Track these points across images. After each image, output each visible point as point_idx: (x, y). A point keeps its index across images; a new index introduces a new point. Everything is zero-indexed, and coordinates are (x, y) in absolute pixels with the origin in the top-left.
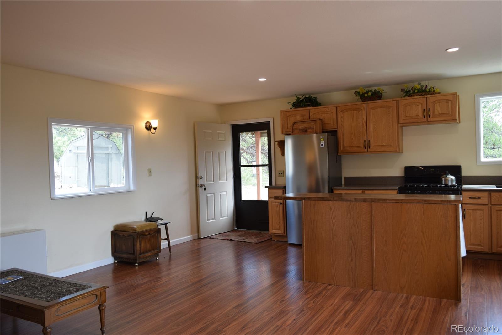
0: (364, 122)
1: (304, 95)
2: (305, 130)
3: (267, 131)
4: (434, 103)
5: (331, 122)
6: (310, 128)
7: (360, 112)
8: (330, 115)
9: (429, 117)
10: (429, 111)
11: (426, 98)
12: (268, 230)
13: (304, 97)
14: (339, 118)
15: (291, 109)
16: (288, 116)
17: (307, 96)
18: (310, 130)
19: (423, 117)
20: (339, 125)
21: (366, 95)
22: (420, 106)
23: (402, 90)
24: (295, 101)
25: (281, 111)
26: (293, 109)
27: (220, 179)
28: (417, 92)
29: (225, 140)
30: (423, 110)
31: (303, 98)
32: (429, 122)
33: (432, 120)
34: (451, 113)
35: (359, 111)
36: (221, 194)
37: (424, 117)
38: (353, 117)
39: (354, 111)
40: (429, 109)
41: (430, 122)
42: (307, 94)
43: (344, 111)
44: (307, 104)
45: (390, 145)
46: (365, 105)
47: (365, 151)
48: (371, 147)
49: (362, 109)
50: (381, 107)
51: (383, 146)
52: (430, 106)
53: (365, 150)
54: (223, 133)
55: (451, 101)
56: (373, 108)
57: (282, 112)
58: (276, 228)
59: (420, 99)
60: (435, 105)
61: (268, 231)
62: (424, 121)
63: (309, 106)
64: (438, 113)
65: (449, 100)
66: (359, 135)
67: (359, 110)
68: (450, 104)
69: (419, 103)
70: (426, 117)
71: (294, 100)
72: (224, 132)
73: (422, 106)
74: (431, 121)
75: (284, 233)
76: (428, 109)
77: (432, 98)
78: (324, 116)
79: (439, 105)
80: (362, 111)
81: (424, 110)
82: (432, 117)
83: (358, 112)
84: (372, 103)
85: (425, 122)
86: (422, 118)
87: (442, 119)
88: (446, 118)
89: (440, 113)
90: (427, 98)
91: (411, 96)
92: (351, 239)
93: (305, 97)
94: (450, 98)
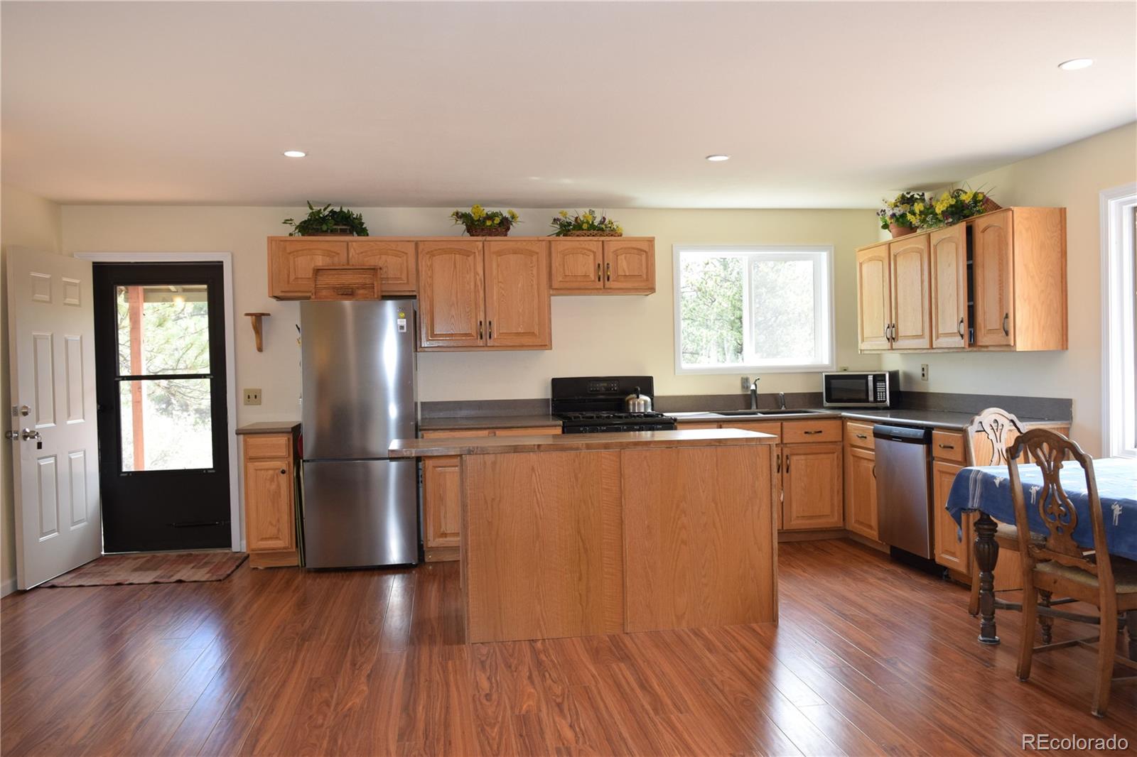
0: (478, 279)
1: (329, 206)
2: (350, 290)
3: (205, 286)
4: (616, 254)
5: (404, 276)
6: (363, 286)
7: (471, 258)
8: (400, 259)
9: (608, 279)
10: (608, 268)
11: (603, 242)
12: (229, 545)
13: (330, 209)
14: (423, 269)
15: (291, 235)
16: (290, 253)
17: (337, 209)
18: (361, 292)
19: (597, 279)
20: (422, 284)
21: (489, 223)
22: (592, 256)
23: (555, 220)
24: (306, 218)
25: (268, 237)
26: (298, 236)
27: (69, 415)
28: (586, 228)
29: (79, 306)
30: (597, 266)
31: (326, 213)
32: (606, 290)
33: (612, 286)
34: (645, 276)
35: (469, 256)
36: (73, 456)
37: (599, 280)
38: (455, 267)
39: (457, 256)
40: (608, 264)
41: (609, 291)
42: (336, 205)
43: (435, 252)
44: (339, 227)
45: (533, 334)
46: (480, 245)
47: (481, 345)
48: (495, 335)
49: (475, 253)
50: (515, 252)
51: (518, 334)
52: (610, 258)
53: (480, 343)
54: (75, 285)
55: (646, 252)
56: (499, 253)
57: (272, 240)
58: (268, 536)
59: (593, 243)
60: (619, 257)
61: (231, 547)
62: (598, 287)
63: (343, 232)
64: (623, 274)
65: (642, 250)
66: (468, 310)
67: (467, 254)
68: (644, 256)
69: (590, 250)
70: (601, 279)
71: (302, 214)
72: (77, 281)
73: (595, 256)
74: (610, 289)
75: (292, 547)
76: (606, 264)
77: (613, 244)
78: (386, 261)
79: (625, 258)
80: (475, 257)
81: (599, 265)
82: (613, 281)
83: (465, 257)
84: (495, 241)
85: (600, 289)
86: (594, 281)
87: (629, 285)
88: (636, 285)
89: (627, 274)
90: (605, 243)
91: (570, 236)
92: (579, 532)
93: (332, 211)
94: (645, 246)
